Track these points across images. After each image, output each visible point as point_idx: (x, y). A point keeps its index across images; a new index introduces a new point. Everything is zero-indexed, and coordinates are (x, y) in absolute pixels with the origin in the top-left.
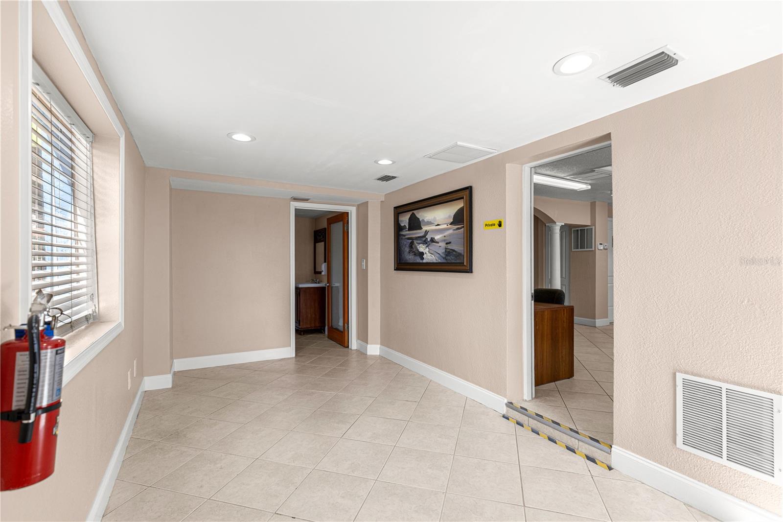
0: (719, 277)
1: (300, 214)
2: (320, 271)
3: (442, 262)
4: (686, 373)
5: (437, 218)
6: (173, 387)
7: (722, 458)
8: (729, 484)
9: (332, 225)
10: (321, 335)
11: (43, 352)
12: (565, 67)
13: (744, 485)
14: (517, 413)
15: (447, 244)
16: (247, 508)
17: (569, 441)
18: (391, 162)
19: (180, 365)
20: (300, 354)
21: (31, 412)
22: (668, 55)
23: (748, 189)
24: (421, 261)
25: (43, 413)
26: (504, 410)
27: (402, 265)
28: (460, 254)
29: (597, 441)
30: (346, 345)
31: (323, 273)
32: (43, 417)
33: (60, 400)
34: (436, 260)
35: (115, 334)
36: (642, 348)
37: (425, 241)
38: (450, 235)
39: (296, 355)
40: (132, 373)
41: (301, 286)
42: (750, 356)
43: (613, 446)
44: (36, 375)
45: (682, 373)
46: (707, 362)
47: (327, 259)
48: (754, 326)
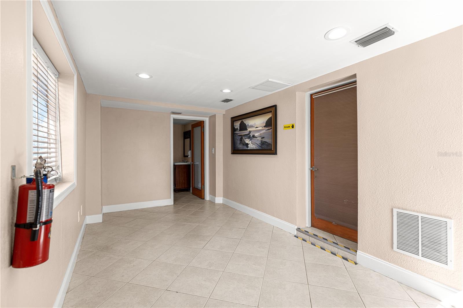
0: (417, 154)
1: (176, 122)
2: (187, 155)
3: (259, 149)
4: (399, 208)
5: (256, 124)
6: (103, 222)
7: (419, 255)
8: (423, 270)
9: (194, 128)
10: (188, 193)
11: (43, 190)
12: (331, 36)
13: (431, 270)
14: (303, 234)
15: (262, 138)
16: (150, 288)
17: (333, 249)
18: (230, 91)
19: (107, 209)
20: (176, 203)
21: (37, 224)
22: (389, 29)
23: (433, 105)
24: (247, 149)
25: (43, 225)
26: (295, 233)
27: (235, 151)
28: (270, 144)
29: (349, 249)
30: (203, 198)
31: (189, 157)
32: (43, 227)
33: (51, 219)
34: (256, 148)
35: (72, 189)
36: (374, 195)
37: (249, 137)
38: (264, 133)
39: (174, 204)
40: (80, 213)
41: (176, 164)
42: (435, 198)
43: (357, 251)
44: (40, 203)
45: (396, 208)
46: (411, 202)
47: (192, 148)
48: (437, 181)
